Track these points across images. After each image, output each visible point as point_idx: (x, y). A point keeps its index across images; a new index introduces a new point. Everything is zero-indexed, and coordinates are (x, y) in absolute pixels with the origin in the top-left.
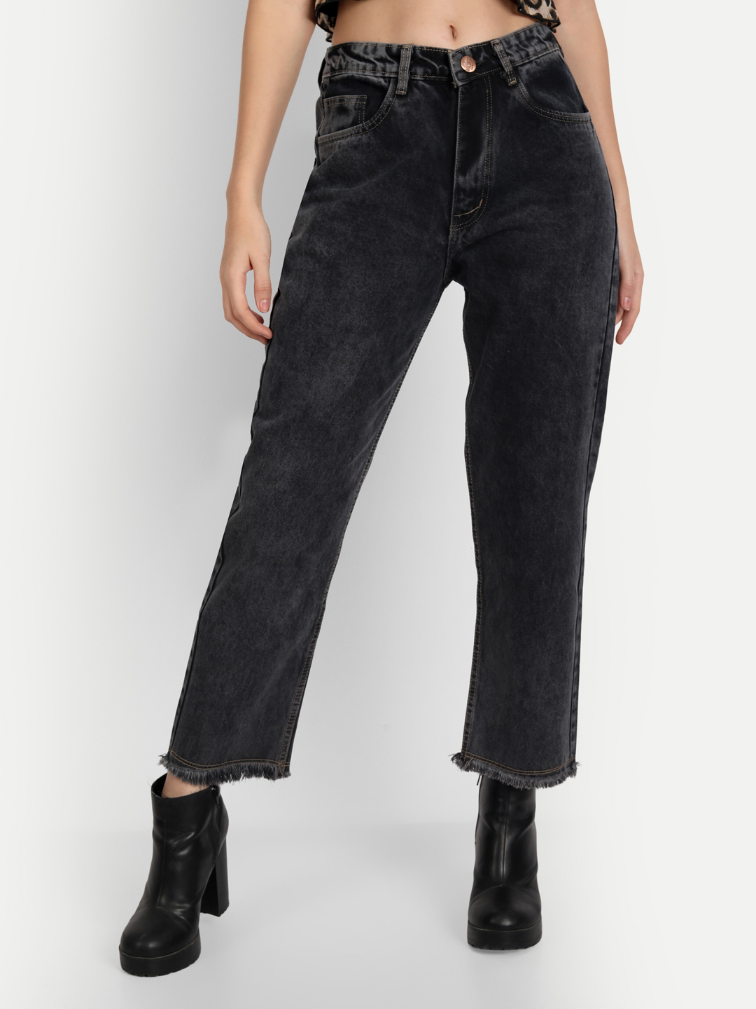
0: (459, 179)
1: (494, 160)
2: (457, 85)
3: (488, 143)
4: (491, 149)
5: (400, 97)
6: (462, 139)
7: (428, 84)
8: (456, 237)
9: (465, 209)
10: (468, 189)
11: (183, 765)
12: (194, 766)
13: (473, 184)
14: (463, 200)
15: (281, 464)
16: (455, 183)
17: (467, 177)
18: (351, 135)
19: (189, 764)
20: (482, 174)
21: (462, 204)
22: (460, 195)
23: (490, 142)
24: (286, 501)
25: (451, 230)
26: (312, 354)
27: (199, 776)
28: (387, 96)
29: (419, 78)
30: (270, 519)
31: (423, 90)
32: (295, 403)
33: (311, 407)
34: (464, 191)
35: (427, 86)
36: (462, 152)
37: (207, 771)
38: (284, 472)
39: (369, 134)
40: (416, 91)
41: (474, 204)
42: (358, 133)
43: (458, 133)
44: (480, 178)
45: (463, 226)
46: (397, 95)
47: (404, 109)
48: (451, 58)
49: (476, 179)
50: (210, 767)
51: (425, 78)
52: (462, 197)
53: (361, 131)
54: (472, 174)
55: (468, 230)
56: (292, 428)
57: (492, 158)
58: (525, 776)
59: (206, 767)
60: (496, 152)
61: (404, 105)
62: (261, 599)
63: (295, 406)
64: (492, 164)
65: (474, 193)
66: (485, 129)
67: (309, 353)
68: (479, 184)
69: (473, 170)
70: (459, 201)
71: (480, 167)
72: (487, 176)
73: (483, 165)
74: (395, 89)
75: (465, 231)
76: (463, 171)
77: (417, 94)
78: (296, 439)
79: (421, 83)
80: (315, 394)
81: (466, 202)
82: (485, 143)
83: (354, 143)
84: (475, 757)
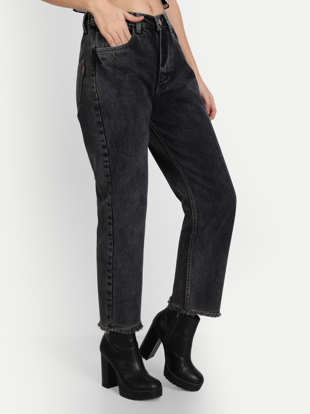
0: (162, 69)
1: (172, 60)
2: (159, 30)
3: (170, 53)
4: (171, 56)
5: (138, 34)
6: (162, 52)
7: (148, 29)
8: (158, 92)
9: (163, 81)
10: (165, 72)
11: (121, 327)
12: (125, 326)
13: (166, 70)
14: (163, 77)
15: (134, 196)
16: (160, 70)
17: (164, 68)
18: (120, 49)
19: (123, 326)
20: (169, 66)
21: (162, 79)
22: (162, 75)
23: (170, 54)
24: (140, 209)
25: (157, 90)
26: (135, 148)
27: (128, 329)
28: (133, 33)
29: (144, 27)
30: (136, 218)
31: (146, 31)
32: (133, 169)
33: (139, 169)
34: (163, 73)
35: (147, 30)
36: (162, 58)
37: (131, 327)
38: (137, 198)
39: (129, 49)
40: (144, 32)
41: (166, 79)
42: (124, 48)
43: (161, 49)
44: (168, 68)
45: (161, 88)
46: (137, 33)
47: (140, 39)
48: (156, 19)
49: (167, 69)
50: (132, 325)
51: (146, 27)
52: (163, 76)
53: (125, 47)
54: (166, 66)
55: (164, 89)
56: (134, 180)
57: (171, 60)
58: (215, 312)
59: (130, 325)
60: (173, 57)
61: (140, 37)
62: (138, 252)
63: (133, 171)
64: (172, 62)
65: (167, 74)
66: (169, 48)
67: (134, 148)
68: (168, 70)
69: (166, 65)
70: (161, 78)
71: (168, 63)
72: (171, 67)
73: (169, 63)
74: (136, 30)
75: (162, 90)
76: (163, 66)
77: (145, 33)
78: (137, 184)
79: (145, 29)
80: (140, 163)
81: (164, 78)
82: (169, 54)
83: (123, 53)
84: (192, 308)
